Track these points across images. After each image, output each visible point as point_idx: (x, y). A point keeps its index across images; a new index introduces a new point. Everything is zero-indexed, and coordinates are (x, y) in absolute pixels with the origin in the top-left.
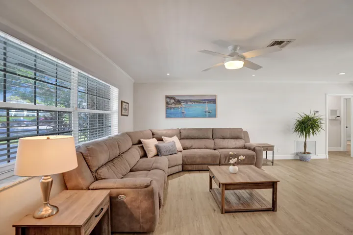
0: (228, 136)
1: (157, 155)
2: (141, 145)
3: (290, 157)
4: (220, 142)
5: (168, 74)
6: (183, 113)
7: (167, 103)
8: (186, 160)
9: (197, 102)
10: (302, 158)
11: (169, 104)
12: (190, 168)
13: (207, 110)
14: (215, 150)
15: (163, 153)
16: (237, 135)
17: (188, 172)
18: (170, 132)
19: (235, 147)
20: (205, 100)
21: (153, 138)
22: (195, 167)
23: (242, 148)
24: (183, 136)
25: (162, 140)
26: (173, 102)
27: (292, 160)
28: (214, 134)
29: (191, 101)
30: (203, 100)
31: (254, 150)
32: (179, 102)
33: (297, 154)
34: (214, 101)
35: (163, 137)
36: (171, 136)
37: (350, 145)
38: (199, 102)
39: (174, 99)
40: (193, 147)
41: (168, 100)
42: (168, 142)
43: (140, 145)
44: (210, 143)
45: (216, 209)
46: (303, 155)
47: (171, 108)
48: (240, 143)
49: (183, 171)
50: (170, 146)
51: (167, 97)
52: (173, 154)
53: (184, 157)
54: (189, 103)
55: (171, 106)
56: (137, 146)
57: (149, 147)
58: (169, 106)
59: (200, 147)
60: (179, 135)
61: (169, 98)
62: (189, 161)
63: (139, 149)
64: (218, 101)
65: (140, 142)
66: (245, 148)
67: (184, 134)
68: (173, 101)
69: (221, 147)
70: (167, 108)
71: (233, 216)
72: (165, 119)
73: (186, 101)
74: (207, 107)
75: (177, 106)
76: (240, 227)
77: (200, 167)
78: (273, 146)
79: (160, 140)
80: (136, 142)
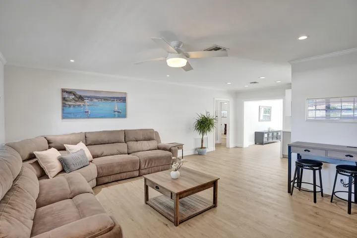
0: (141, 137)
1: (63, 171)
2: (35, 160)
3: (191, 152)
4: (135, 145)
5: (72, 61)
6: (88, 112)
7: (64, 99)
8: (101, 171)
9: (104, 100)
10: (200, 152)
11: (67, 101)
12: (106, 180)
13: (116, 109)
14: (128, 154)
15: (72, 167)
16: (149, 136)
17: (103, 186)
18: (72, 138)
19: (149, 148)
20: (113, 98)
21: (50, 147)
22: (112, 178)
23: (156, 149)
24: (90, 141)
25: (64, 149)
26: (73, 99)
27: (193, 155)
28: (127, 136)
29: (97, 98)
30: (111, 98)
31: (170, 150)
32: (81, 98)
33: (196, 149)
34: (123, 100)
35: (65, 145)
36: (76, 143)
37: (226, 139)
38: (106, 99)
39: (74, 95)
40: (105, 154)
41: (66, 95)
42: (74, 151)
43: (32, 161)
44: (123, 147)
45: (167, 223)
46: (201, 150)
47: (70, 106)
48: (153, 144)
49: (97, 185)
50: (80, 157)
51: (63, 91)
52: (84, 167)
53: (99, 168)
54: (95, 100)
55: (69, 103)
56: (28, 163)
57: (49, 162)
58: (67, 103)
59: (112, 153)
60: (85, 141)
61: (67, 92)
62: (105, 172)
63: (31, 166)
64: (129, 100)
65: (32, 156)
66: (159, 148)
67: (91, 139)
68: (73, 97)
69: (136, 150)
70: (64, 105)
71: (189, 225)
72: (61, 119)
73: (91, 98)
74: (116, 106)
75: (78, 103)
76: (202, 234)
77: (118, 177)
78: (182, 145)
79: (61, 149)
80: (26, 156)
